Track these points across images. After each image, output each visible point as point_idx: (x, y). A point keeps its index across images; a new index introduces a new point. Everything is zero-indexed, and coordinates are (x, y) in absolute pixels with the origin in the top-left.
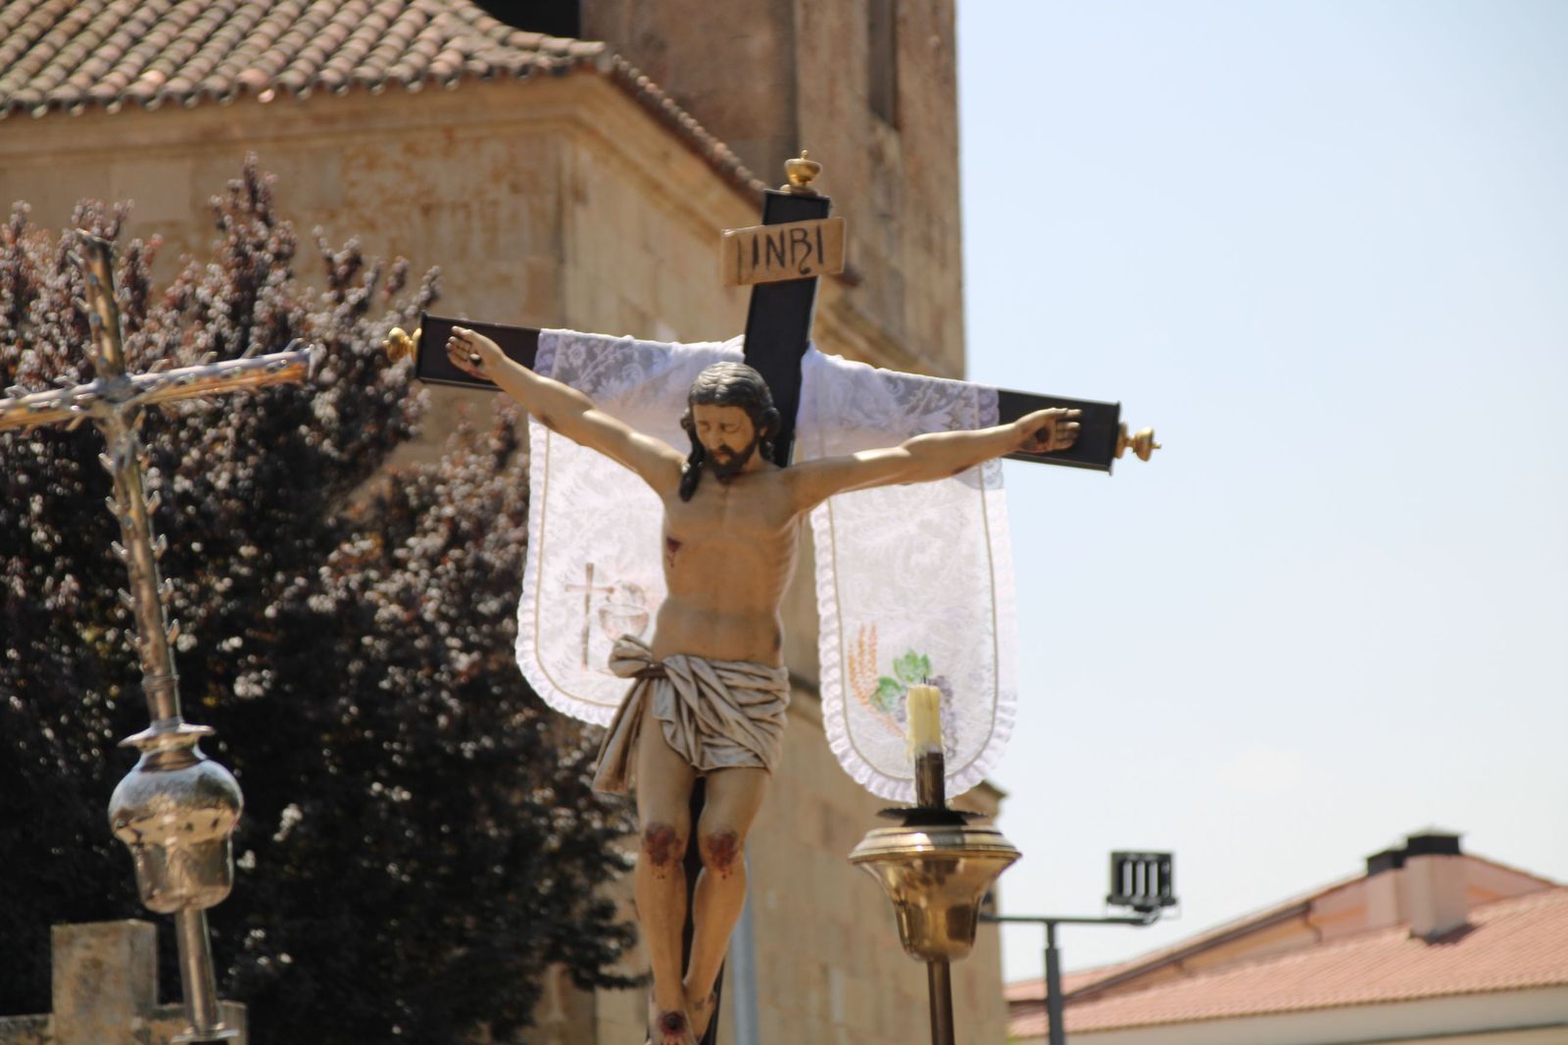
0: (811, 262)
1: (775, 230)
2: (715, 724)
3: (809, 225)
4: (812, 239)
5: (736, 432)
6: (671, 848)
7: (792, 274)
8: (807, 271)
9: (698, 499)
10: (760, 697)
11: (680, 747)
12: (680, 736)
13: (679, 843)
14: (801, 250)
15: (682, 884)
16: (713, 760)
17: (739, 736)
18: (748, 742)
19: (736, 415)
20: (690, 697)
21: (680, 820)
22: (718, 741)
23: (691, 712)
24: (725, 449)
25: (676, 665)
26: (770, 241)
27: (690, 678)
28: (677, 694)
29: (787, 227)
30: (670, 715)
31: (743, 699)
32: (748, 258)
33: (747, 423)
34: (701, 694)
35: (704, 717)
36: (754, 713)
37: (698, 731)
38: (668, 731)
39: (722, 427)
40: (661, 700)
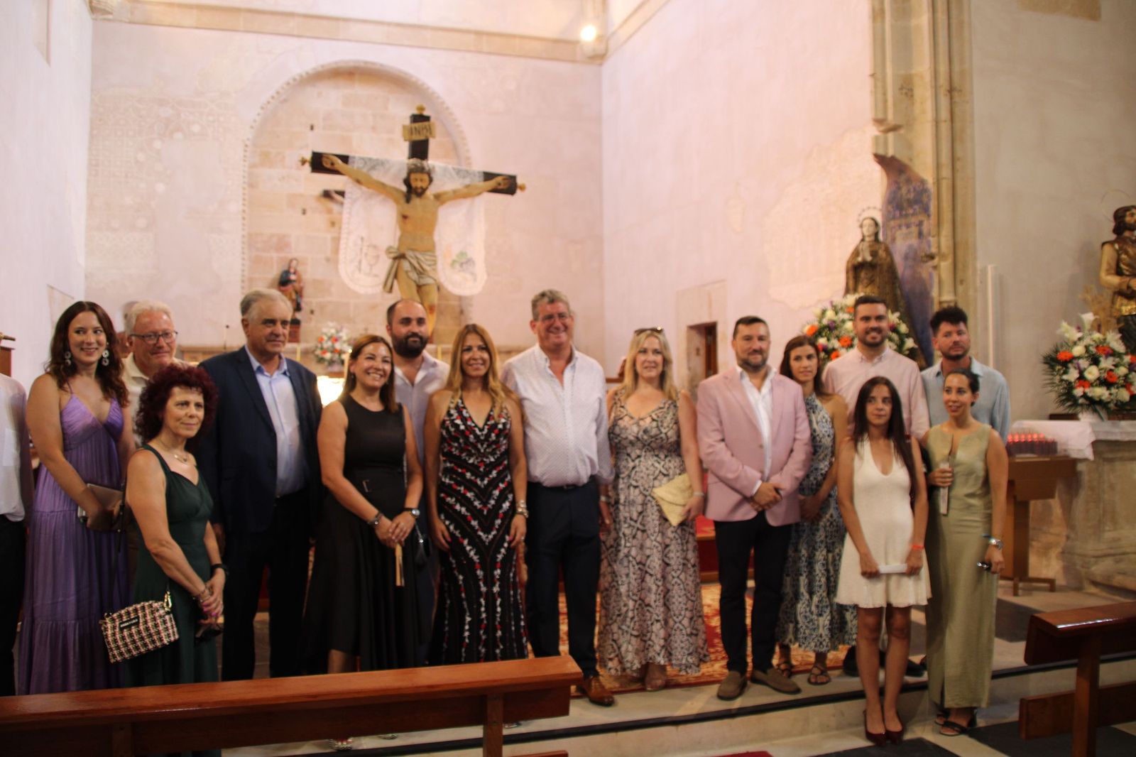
0: (428, 134)
1: (417, 125)
3: (425, 124)
4: (428, 128)
5: (425, 182)
7: (422, 138)
8: (427, 138)
9: (412, 203)
11: (413, 278)
12: (413, 274)
14: (425, 131)
16: (422, 281)
18: (432, 276)
19: (425, 176)
20: (414, 262)
22: (423, 276)
23: (414, 267)
25: (409, 254)
26: (416, 129)
28: (411, 263)
29: (420, 124)
30: (409, 269)
31: (429, 263)
32: (408, 133)
34: (419, 263)
37: (418, 274)
38: (409, 274)
40: (405, 265)
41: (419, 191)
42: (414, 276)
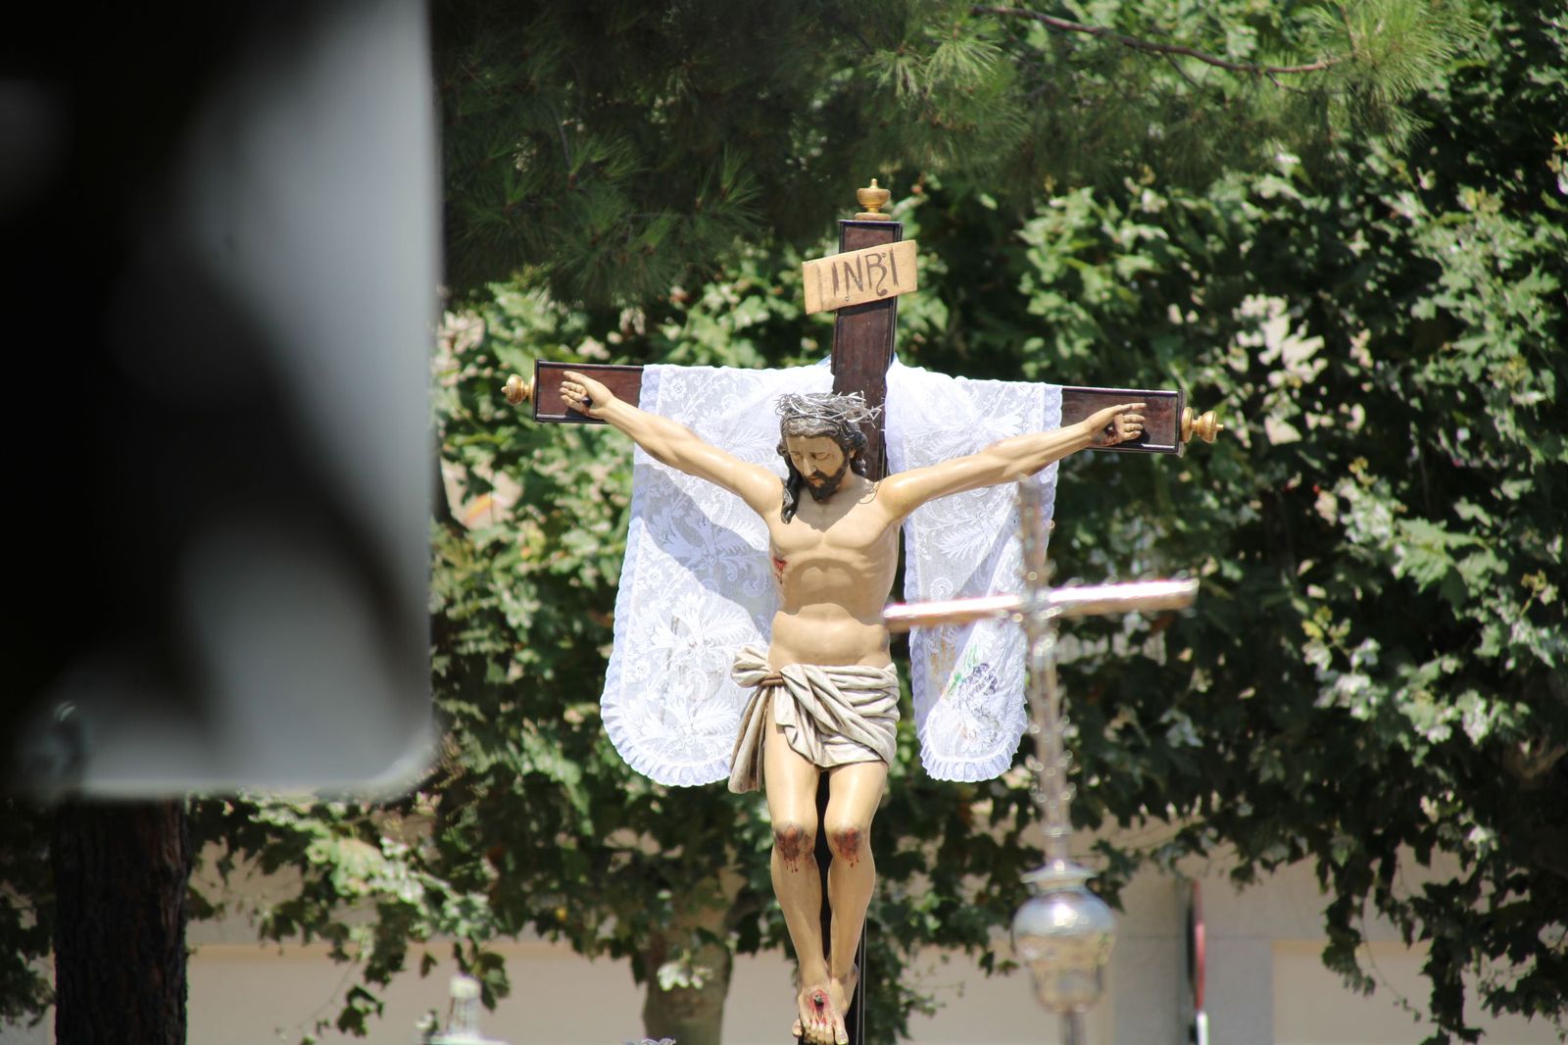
0: (887, 283)
1: (851, 257)
2: (833, 725)
3: (883, 249)
4: (886, 262)
5: (827, 458)
6: (801, 845)
7: (870, 296)
8: (885, 292)
10: (871, 695)
12: (801, 736)
13: (807, 838)
14: (877, 274)
16: (833, 757)
17: (855, 732)
18: (864, 738)
19: (824, 445)
21: (808, 816)
22: (836, 739)
23: (809, 715)
25: (793, 673)
26: (847, 266)
27: (806, 684)
28: (796, 699)
29: (862, 253)
30: (790, 718)
31: (856, 698)
32: (828, 284)
33: (836, 449)
34: (818, 698)
35: (822, 718)
36: (867, 709)
37: (817, 731)
38: (790, 731)
39: (815, 455)
40: (782, 707)
41: (818, 483)
42: (806, 739)
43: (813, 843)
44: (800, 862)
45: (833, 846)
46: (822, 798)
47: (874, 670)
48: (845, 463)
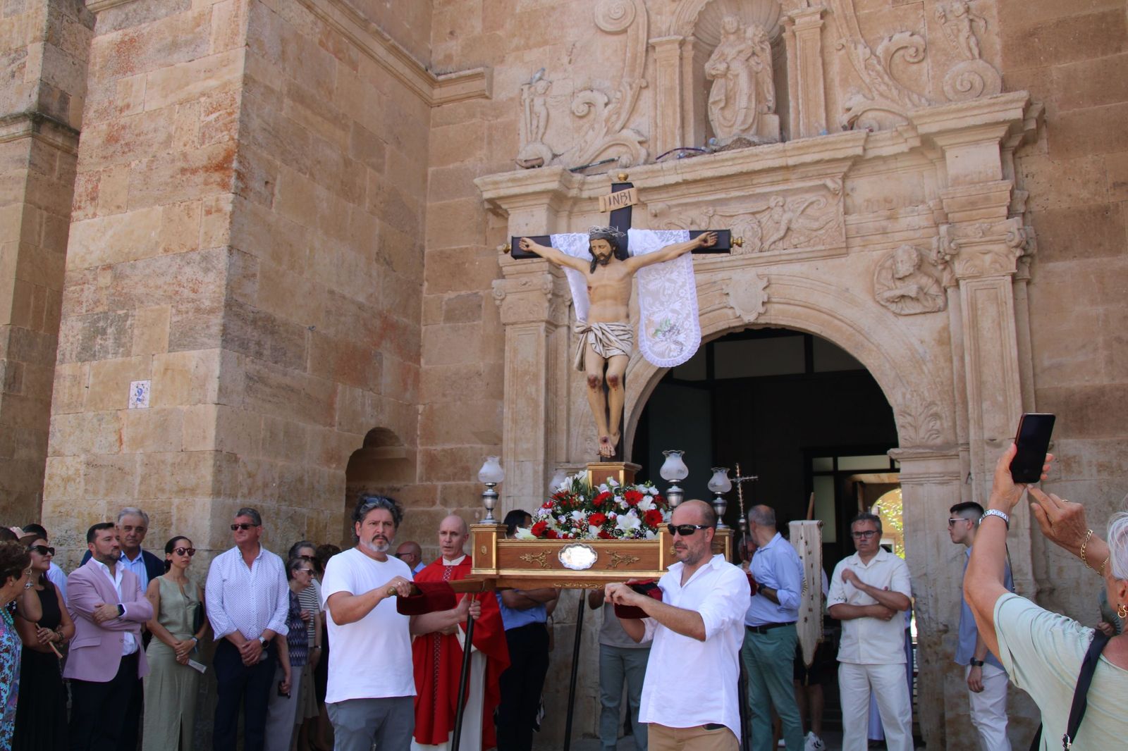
0: (628, 201)
1: (615, 194)
2: (608, 343)
3: (626, 191)
4: (627, 195)
5: (604, 248)
6: (596, 383)
7: (624, 206)
8: (627, 204)
9: (596, 272)
10: (622, 333)
11: (598, 350)
12: (597, 347)
13: (599, 381)
14: (624, 199)
15: (602, 395)
16: (609, 354)
17: (617, 345)
18: (620, 347)
19: (603, 242)
20: (600, 334)
21: (599, 373)
22: (611, 348)
23: (601, 340)
24: (602, 254)
25: (595, 325)
26: (614, 197)
27: (599, 329)
28: (596, 335)
29: (619, 193)
30: (594, 341)
31: (617, 333)
32: (608, 203)
33: (608, 245)
34: (603, 334)
35: (605, 340)
36: (621, 338)
37: (603, 346)
38: (594, 346)
39: (600, 247)
40: (591, 337)
41: (602, 258)
42: (599, 348)
43: (601, 383)
44: (597, 389)
45: (609, 383)
46: (606, 367)
47: (623, 324)
48: (612, 251)
